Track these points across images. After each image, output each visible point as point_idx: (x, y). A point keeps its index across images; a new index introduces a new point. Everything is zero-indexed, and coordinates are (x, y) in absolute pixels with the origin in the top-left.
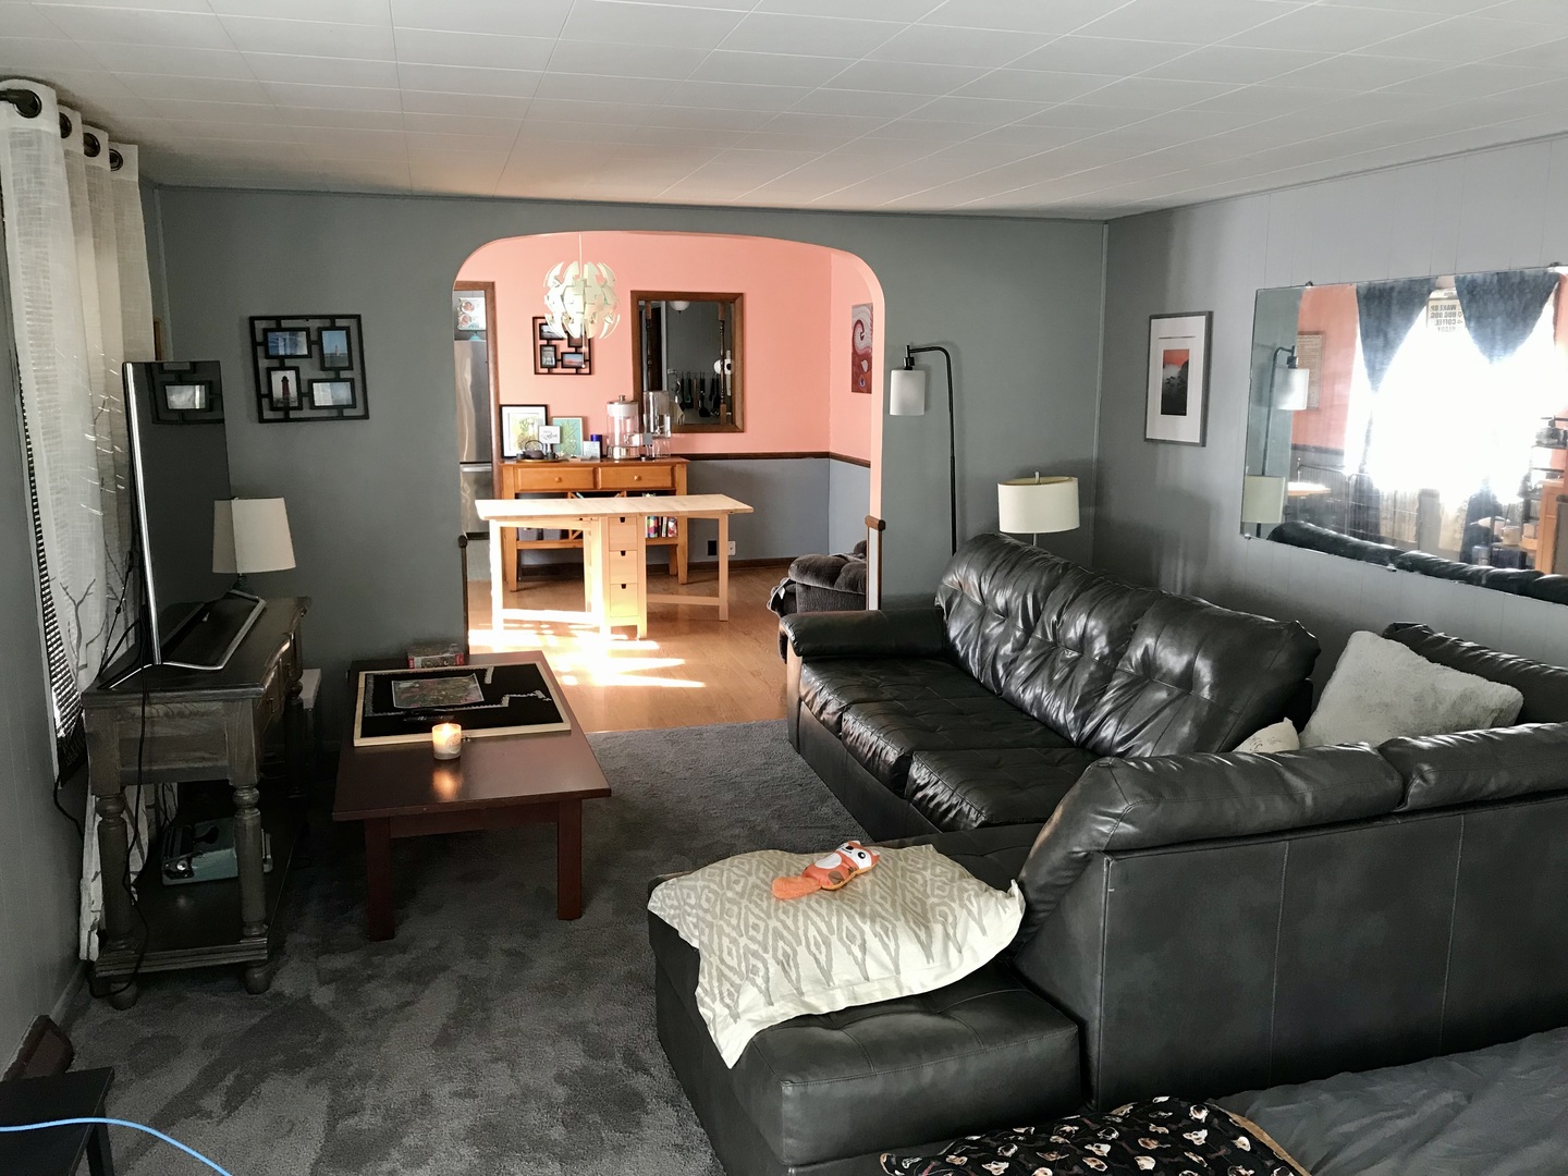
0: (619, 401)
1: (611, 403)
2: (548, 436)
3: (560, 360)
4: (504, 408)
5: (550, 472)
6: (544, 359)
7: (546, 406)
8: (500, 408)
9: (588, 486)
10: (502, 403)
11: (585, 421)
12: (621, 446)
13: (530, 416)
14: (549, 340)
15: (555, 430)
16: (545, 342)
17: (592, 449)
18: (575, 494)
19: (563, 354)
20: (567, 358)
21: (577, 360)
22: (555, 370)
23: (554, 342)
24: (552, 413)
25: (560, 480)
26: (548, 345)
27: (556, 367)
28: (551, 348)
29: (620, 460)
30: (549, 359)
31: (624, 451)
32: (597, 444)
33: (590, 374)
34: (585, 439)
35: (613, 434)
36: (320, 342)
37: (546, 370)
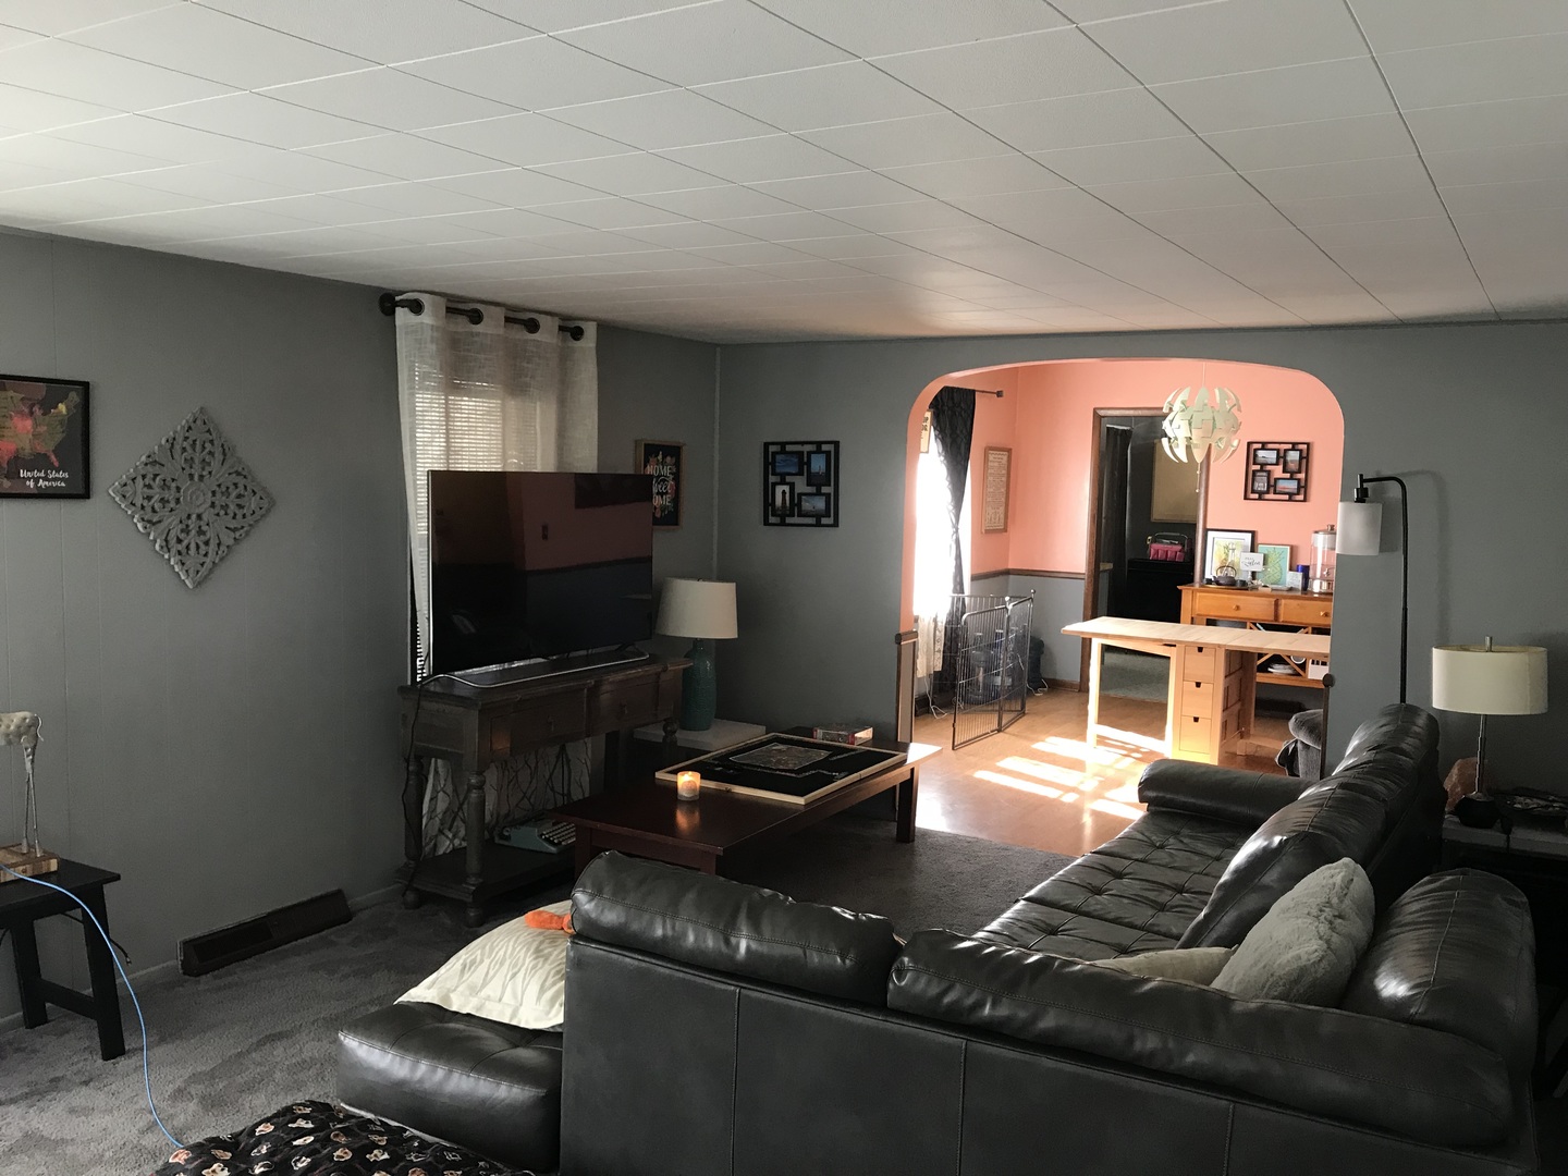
0: (1325, 532)
1: (1316, 532)
2: (1246, 563)
3: (1272, 486)
4: (1209, 532)
5: (1229, 599)
6: (1256, 485)
7: (1253, 533)
8: (1206, 531)
9: (1269, 617)
10: (1208, 527)
11: (1293, 550)
12: (1322, 578)
13: (1234, 541)
14: (1263, 465)
15: (1258, 557)
16: (1258, 467)
17: (1295, 579)
18: (1255, 624)
19: (1276, 480)
20: (1282, 485)
21: (1292, 486)
22: (1267, 496)
23: (1269, 468)
24: (1260, 539)
25: (1238, 608)
26: (1262, 470)
27: (1268, 492)
28: (1265, 474)
29: (1320, 593)
30: (1261, 485)
31: (1325, 585)
32: (1299, 575)
33: (1305, 500)
34: (1291, 570)
35: (1315, 565)
36: (809, 463)
37: (1256, 496)
